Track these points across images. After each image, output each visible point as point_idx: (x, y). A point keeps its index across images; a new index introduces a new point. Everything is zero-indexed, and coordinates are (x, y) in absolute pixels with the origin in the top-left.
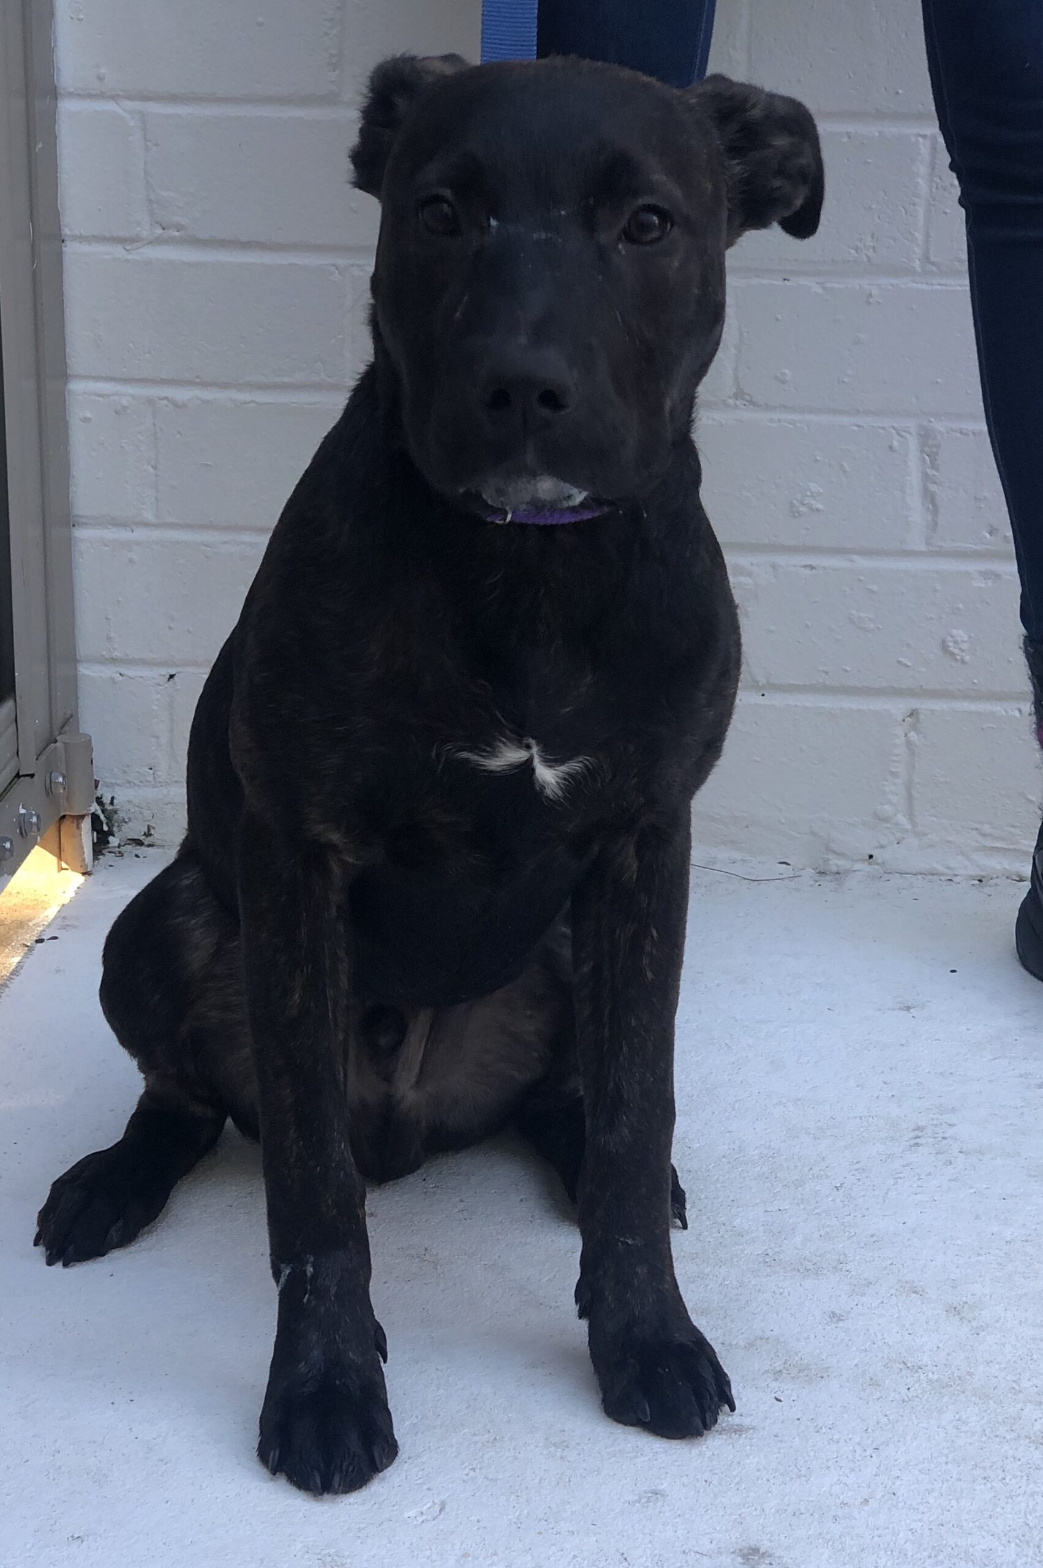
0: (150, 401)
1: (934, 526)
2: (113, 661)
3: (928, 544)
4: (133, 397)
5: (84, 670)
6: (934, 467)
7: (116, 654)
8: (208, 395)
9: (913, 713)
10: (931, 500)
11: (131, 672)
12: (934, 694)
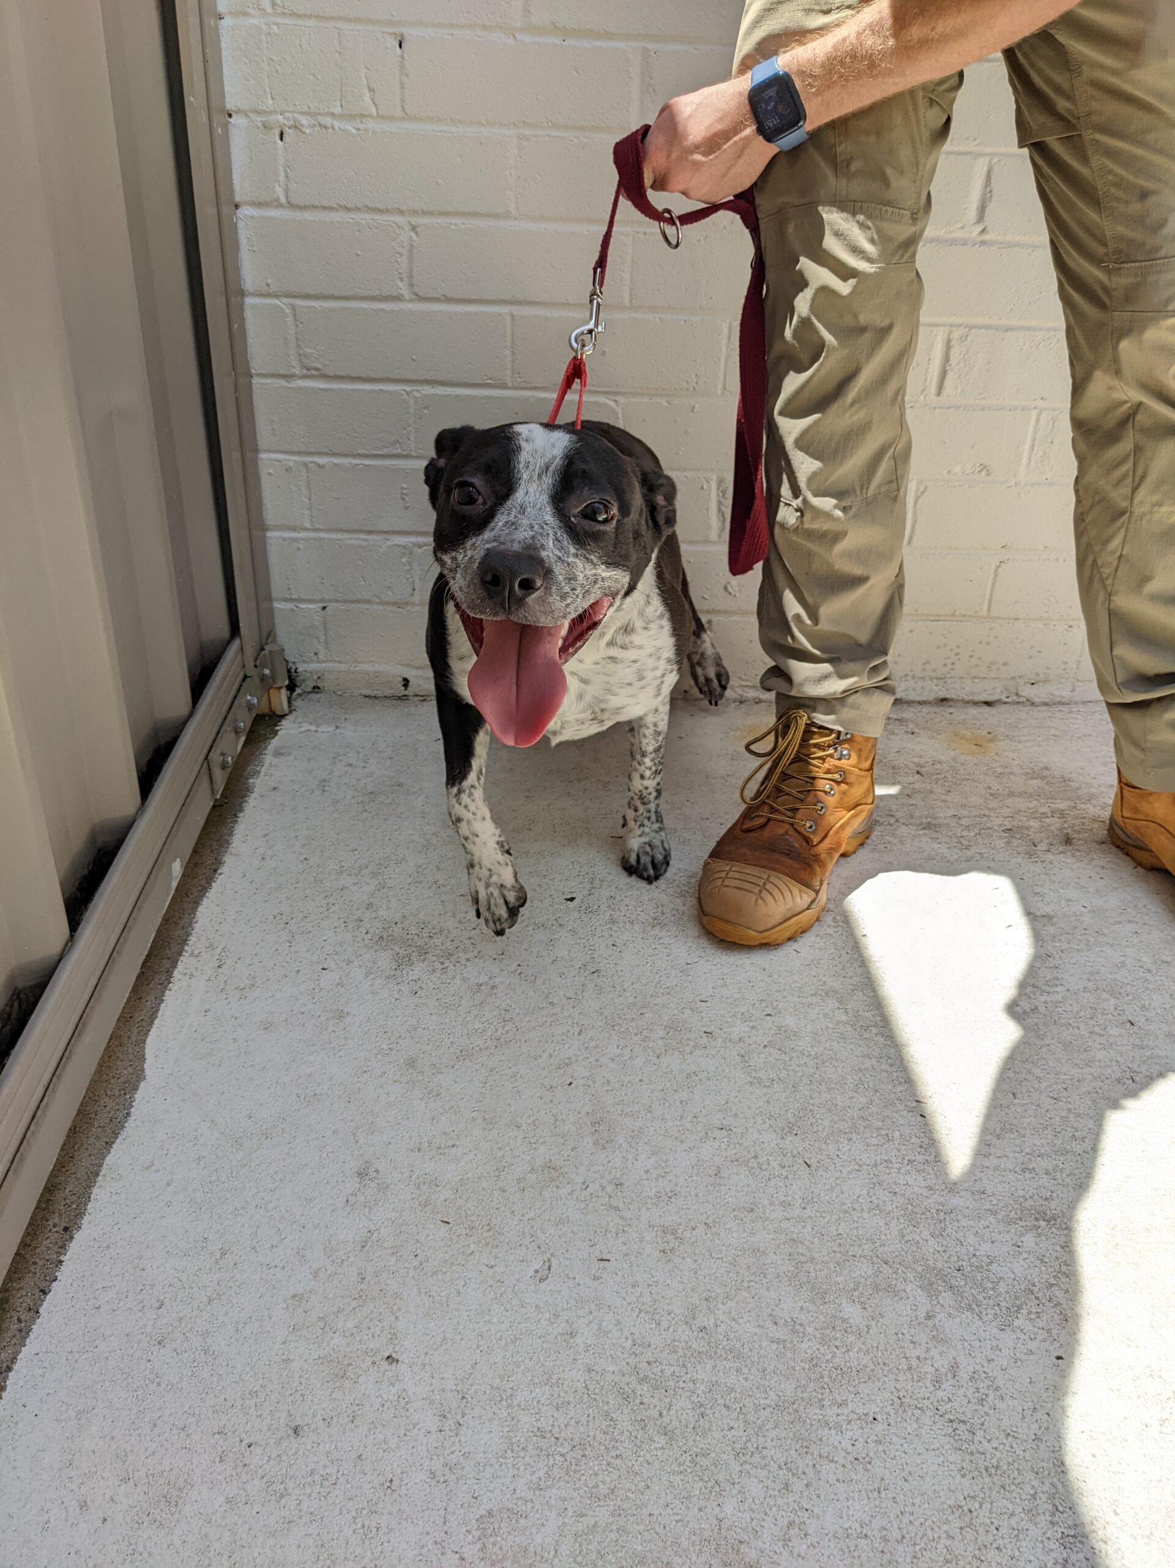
0: (305, 464)
2: (291, 600)
3: (719, 537)
4: (296, 462)
5: (276, 605)
6: (724, 498)
7: (293, 596)
8: (336, 460)
10: (722, 515)
11: (302, 606)
12: (720, 612)
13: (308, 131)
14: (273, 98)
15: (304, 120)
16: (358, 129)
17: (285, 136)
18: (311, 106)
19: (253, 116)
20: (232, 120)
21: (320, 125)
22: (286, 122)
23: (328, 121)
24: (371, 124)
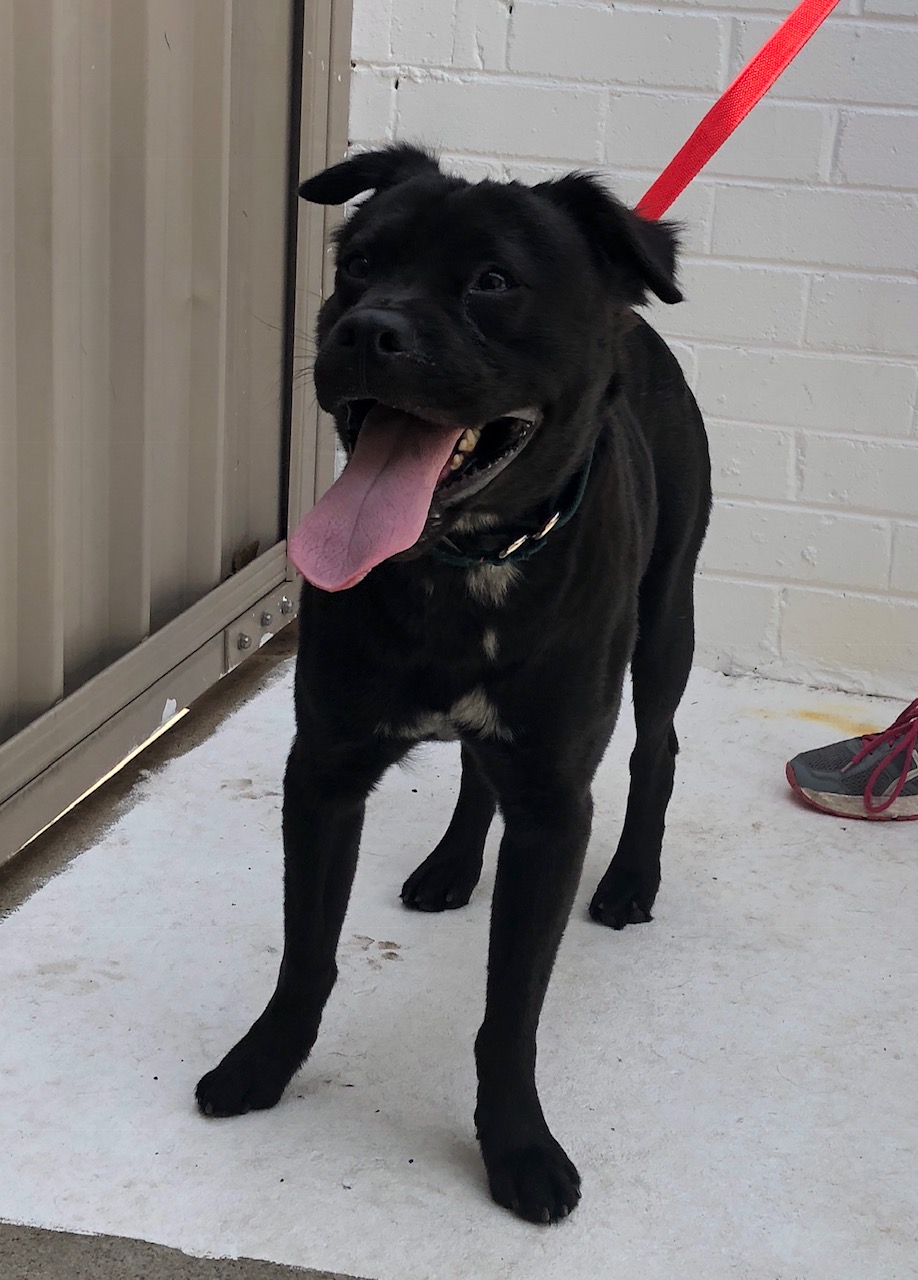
1: (801, 488)
3: (797, 497)
6: (803, 454)
9: (784, 590)
10: (800, 473)
12: (796, 581)
13: (420, 81)
14: (393, 52)
15: (417, 71)
16: (464, 81)
17: (400, 85)
18: (426, 60)
19: (375, 67)
20: (355, 69)
21: (431, 76)
22: (402, 73)
23: (439, 73)
24: (476, 78)
